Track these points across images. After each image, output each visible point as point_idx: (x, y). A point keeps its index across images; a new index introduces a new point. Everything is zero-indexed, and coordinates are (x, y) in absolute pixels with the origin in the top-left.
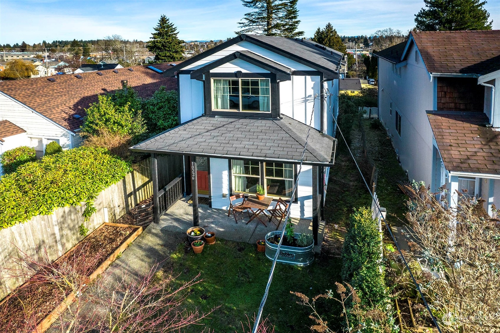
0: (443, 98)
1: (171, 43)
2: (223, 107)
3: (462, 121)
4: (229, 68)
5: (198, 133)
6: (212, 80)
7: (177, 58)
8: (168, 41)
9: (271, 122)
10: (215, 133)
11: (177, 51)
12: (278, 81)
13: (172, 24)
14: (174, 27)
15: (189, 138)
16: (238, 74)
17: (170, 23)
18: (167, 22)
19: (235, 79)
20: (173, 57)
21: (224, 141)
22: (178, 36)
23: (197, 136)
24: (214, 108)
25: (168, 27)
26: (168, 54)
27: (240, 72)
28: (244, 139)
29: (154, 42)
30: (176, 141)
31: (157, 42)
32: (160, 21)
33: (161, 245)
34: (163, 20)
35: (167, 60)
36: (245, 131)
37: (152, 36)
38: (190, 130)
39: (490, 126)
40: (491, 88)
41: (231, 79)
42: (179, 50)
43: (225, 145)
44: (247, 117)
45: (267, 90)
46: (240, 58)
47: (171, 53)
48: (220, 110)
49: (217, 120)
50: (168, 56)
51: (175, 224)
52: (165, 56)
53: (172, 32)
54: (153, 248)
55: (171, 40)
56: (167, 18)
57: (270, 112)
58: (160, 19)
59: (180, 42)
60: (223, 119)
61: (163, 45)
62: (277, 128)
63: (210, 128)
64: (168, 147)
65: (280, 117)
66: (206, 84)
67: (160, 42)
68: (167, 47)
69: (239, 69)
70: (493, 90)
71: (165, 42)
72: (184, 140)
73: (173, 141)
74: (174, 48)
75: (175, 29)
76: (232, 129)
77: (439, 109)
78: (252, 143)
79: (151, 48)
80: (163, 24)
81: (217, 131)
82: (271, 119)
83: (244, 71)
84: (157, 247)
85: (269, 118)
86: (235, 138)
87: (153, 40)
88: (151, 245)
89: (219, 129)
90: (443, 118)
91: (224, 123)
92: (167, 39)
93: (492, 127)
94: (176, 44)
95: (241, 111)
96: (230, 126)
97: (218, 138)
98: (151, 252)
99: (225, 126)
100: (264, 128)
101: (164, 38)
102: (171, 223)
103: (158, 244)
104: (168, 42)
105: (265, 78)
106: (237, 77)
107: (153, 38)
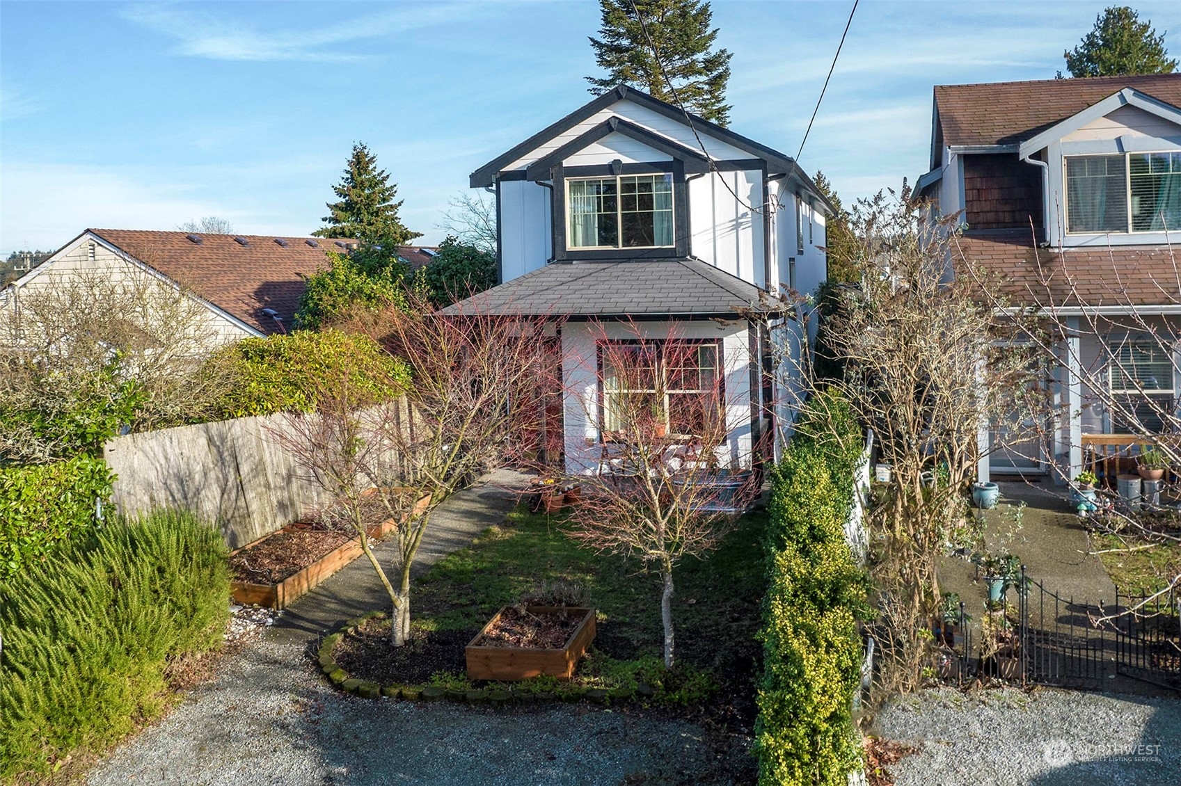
0: (975, 203)
2: (586, 243)
3: (1005, 243)
4: (598, 154)
5: (546, 288)
6: (567, 184)
9: (676, 264)
10: (576, 285)
12: (688, 176)
13: (384, 175)
14: (388, 184)
15: (530, 295)
16: (615, 167)
17: (378, 171)
18: (371, 167)
19: (609, 177)
21: (595, 296)
22: (400, 213)
24: (569, 247)
25: (374, 184)
27: (617, 162)
28: (629, 291)
30: (508, 301)
32: (350, 163)
34: (360, 162)
36: (629, 280)
37: (329, 213)
38: (531, 284)
39: (1047, 244)
40: (1042, 167)
41: (601, 178)
43: (598, 300)
44: (630, 259)
45: (667, 196)
46: (618, 130)
48: (580, 248)
49: (577, 267)
53: (384, 200)
56: (371, 155)
57: (674, 246)
58: (350, 158)
60: (588, 266)
62: (686, 273)
63: (567, 279)
65: (691, 257)
66: (555, 191)
69: (618, 156)
70: (1046, 171)
72: (522, 298)
73: (501, 302)
75: (391, 191)
76: (607, 278)
77: (972, 224)
78: (644, 295)
80: (360, 175)
81: (579, 282)
82: (676, 259)
83: (626, 160)
85: (671, 259)
86: (613, 291)
87: (330, 226)
88: (469, 508)
89: (583, 279)
91: (591, 271)
93: (1049, 246)
95: (621, 247)
96: (603, 274)
97: (583, 292)
98: (469, 514)
99: (592, 275)
100: (663, 273)
101: (361, 221)
102: (495, 490)
105: (663, 174)
106: (612, 173)
107: (331, 220)
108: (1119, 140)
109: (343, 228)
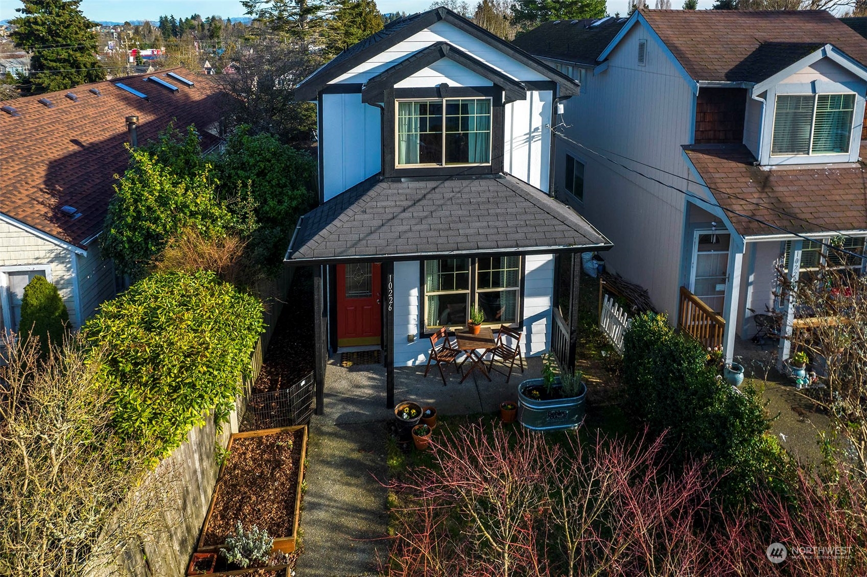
0: (702, 123)
1: (68, 26)
2: (408, 160)
3: (726, 159)
4: (428, 78)
6: (397, 104)
7: (85, 65)
8: (62, 20)
9: (491, 181)
10: (418, 211)
11: (83, 48)
12: (503, 102)
15: (380, 227)
16: (441, 90)
19: (435, 99)
20: (75, 61)
21: (442, 226)
22: (82, 7)
23: (392, 221)
26: (64, 55)
27: (445, 85)
29: (27, 22)
30: (362, 236)
31: (36, 23)
33: (359, 451)
35: (62, 70)
38: (374, 211)
39: (758, 163)
40: (762, 102)
41: (428, 100)
42: (88, 44)
43: (447, 233)
44: (454, 176)
45: (487, 119)
46: (449, 57)
47: (71, 53)
49: (408, 186)
50: (65, 61)
51: (351, 408)
52: (59, 61)
54: (348, 459)
55: (67, 17)
57: (490, 164)
59: (88, 25)
60: (417, 184)
61: (50, 31)
62: (508, 193)
63: (406, 203)
64: (353, 249)
66: (385, 112)
67: (44, 24)
68: (60, 37)
70: (765, 106)
71: (54, 23)
72: (375, 232)
73: (356, 237)
74: (76, 39)
76: (442, 202)
77: (697, 141)
79: (21, 39)
82: (492, 176)
83: (452, 84)
84: (355, 456)
85: (488, 176)
86: (455, 219)
87: (24, 16)
88: (342, 454)
89: (421, 203)
90: (705, 156)
92: (58, 15)
93: (759, 165)
94: (79, 28)
95: (444, 165)
96: (434, 195)
97: (429, 221)
98: (349, 466)
99: (427, 197)
101: (51, 13)
102: (344, 408)
103: (352, 450)
104: (61, 23)
105: (484, 98)
106: (440, 96)
107: (24, 11)
108: (813, 83)
109: (35, 18)
